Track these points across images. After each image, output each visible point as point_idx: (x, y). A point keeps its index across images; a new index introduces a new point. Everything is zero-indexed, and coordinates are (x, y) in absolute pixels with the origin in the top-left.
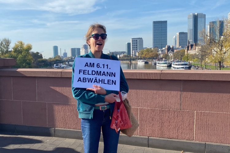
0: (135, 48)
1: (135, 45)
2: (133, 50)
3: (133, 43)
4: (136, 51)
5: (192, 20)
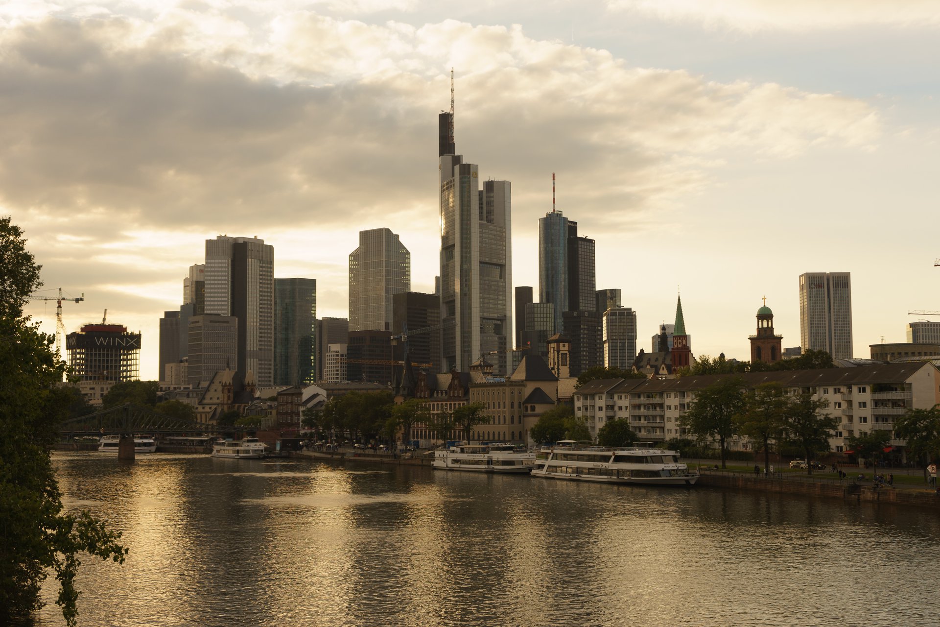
5: (225, 263)
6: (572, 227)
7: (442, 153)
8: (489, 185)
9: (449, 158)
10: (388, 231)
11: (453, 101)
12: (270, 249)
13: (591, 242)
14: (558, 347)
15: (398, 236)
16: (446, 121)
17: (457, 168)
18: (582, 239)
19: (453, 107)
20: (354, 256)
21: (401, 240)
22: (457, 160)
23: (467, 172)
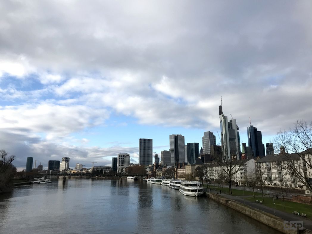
0: (121, 163)
1: (121, 161)
2: (119, 166)
3: (120, 159)
4: (122, 166)
5: (173, 140)
6: (255, 129)
7: (220, 114)
8: (231, 121)
10: (210, 132)
12: (184, 137)
13: (261, 132)
14: (233, 156)
15: (213, 133)
16: (220, 108)
18: (258, 132)
19: (222, 104)
20: (203, 138)
22: (223, 116)
23: (225, 118)
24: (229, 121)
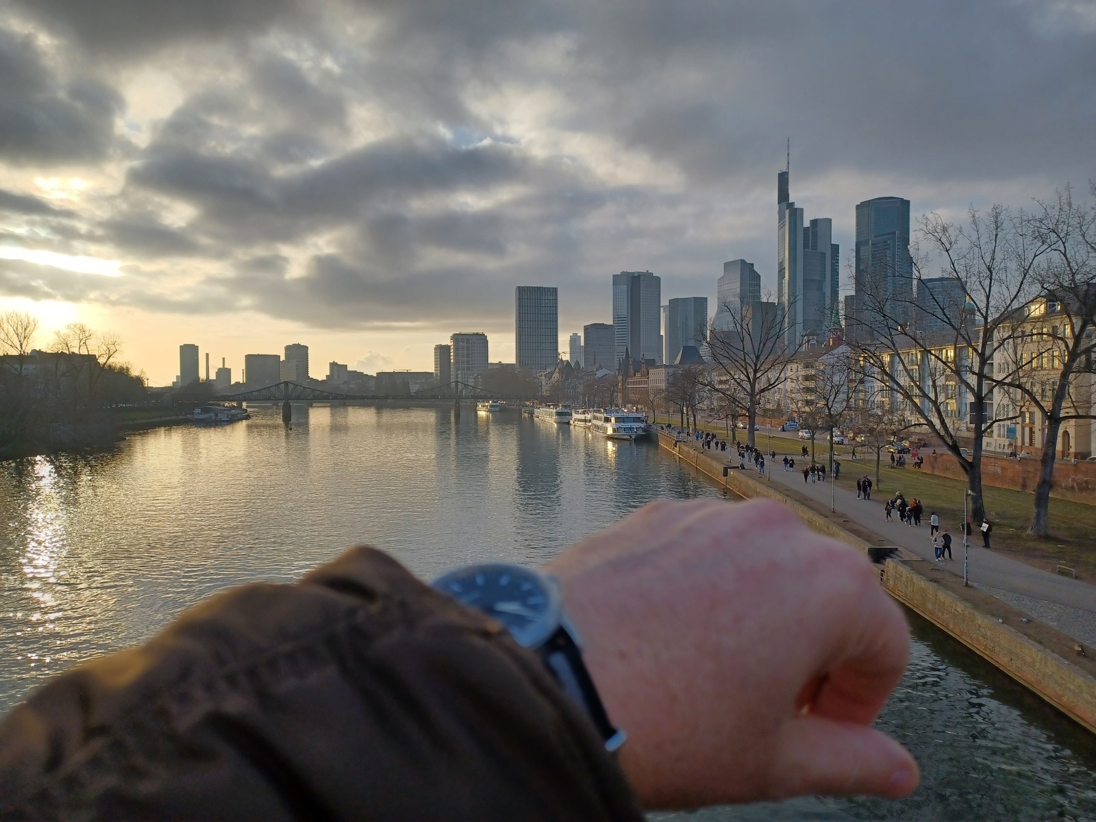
0: (463, 362)
1: (463, 356)
2: (457, 369)
4: (466, 372)
5: (624, 288)
7: (779, 202)
8: (814, 222)
9: (784, 204)
10: (743, 261)
11: (788, 163)
12: (658, 279)
15: (752, 265)
16: (783, 178)
17: (787, 212)
19: (788, 167)
20: (720, 281)
21: (755, 268)
22: (790, 206)
23: (795, 214)
24: (807, 224)
